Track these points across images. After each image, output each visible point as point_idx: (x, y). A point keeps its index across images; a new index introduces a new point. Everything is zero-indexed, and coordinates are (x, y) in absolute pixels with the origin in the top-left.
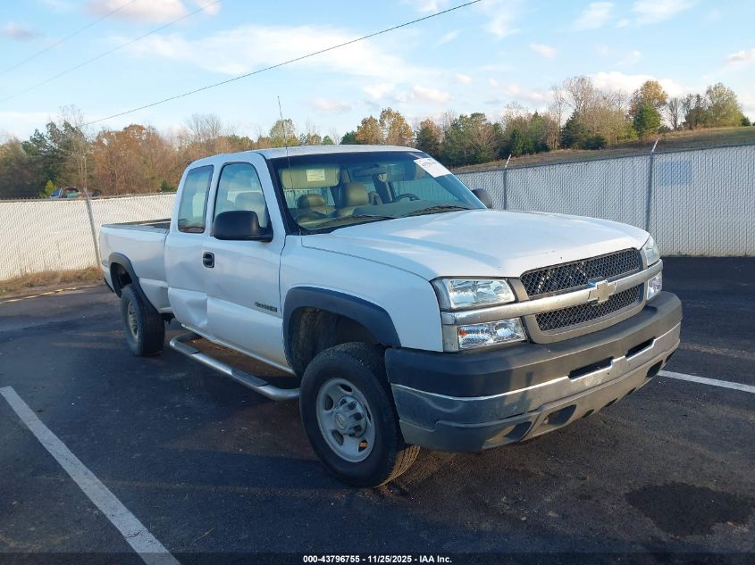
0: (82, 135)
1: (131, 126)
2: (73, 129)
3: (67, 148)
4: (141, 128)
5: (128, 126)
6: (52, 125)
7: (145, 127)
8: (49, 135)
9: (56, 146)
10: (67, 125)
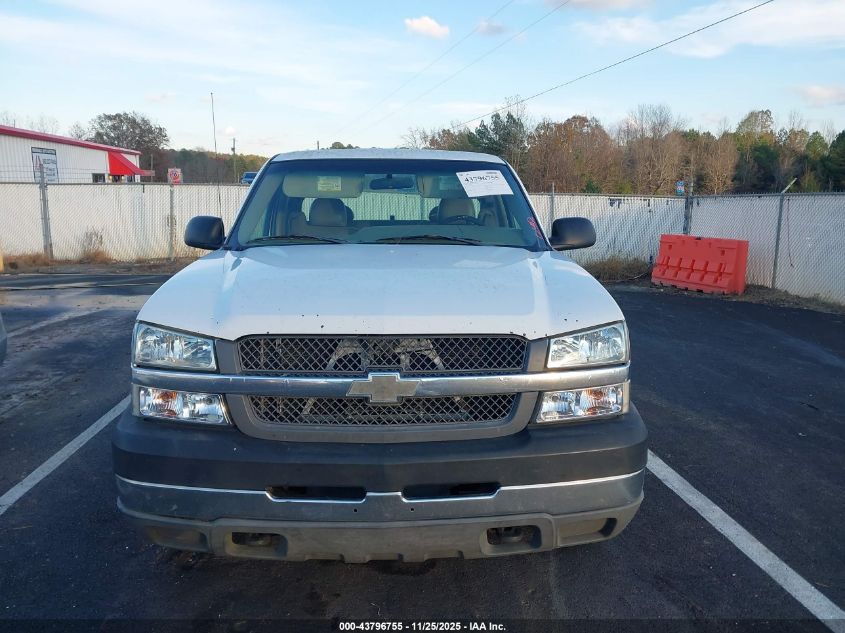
0: (522, 125)
1: (574, 117)
2: (514, 121)
3: (505, 140)
4: (584, 120)
5: (571, 117)
6: (497, 116)
7: (589, 118)
8: (493, 127)
9: (496, 138)
10: (510, 116)
